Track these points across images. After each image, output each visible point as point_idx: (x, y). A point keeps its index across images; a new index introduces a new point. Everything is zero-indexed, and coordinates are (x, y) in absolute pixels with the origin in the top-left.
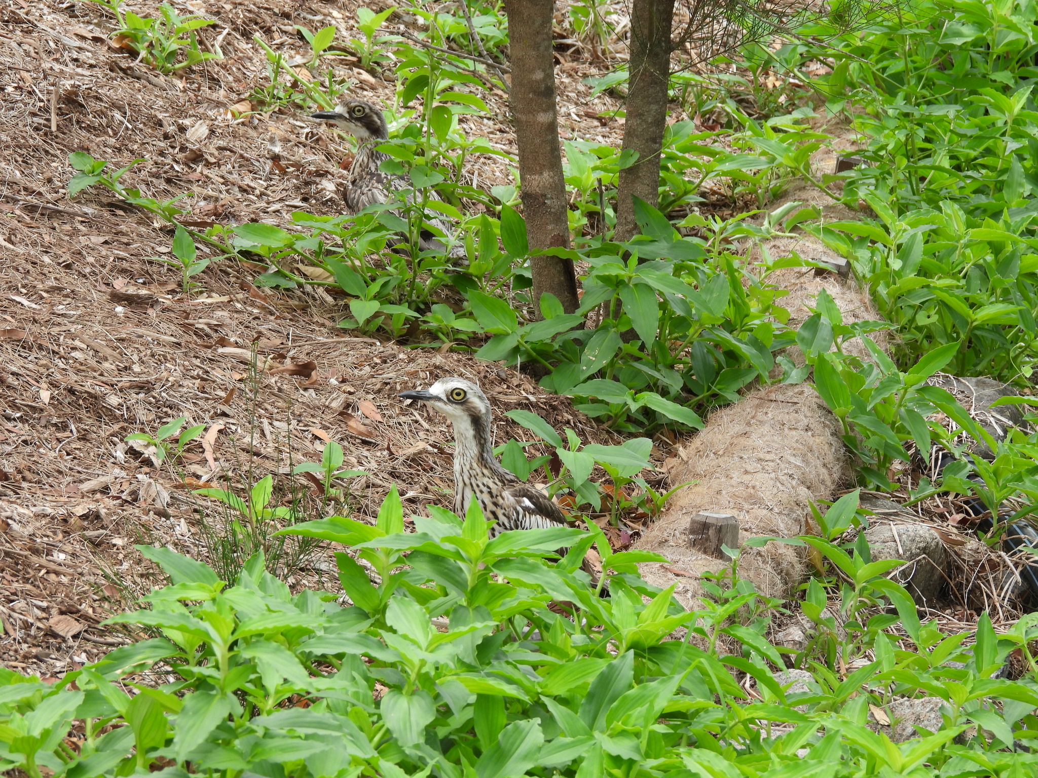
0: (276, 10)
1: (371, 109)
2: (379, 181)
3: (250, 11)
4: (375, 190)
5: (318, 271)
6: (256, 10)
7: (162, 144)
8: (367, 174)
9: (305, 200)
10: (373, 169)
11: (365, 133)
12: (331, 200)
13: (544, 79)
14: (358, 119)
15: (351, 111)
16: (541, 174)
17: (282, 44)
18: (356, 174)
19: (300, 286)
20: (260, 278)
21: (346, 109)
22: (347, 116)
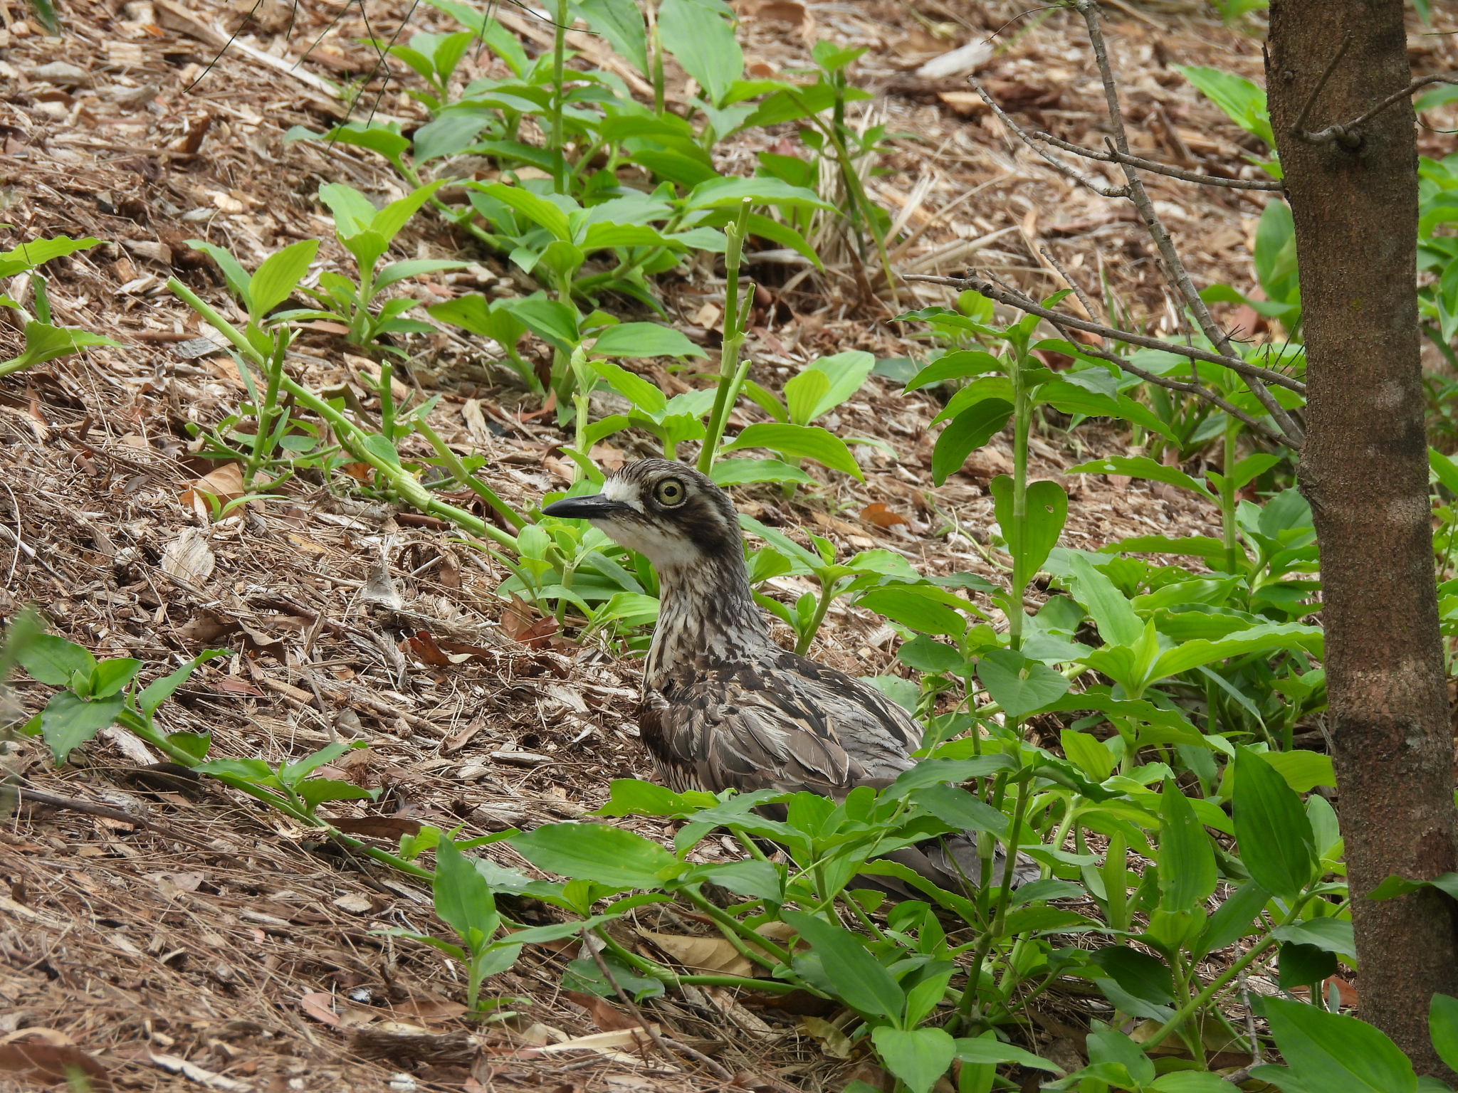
0: (105, 197)
1: (702, 485)
2: (751, 683)
3: (44, 202)
4: (746, 711)
5: (706, 946)
6: (55, 197)
7: (121, 599)
8: (705, 664)
9: (530, 742)
10: (721, 651)
11: (685, 553)
12: (589, 741)
13: (1405, 407)
14: (669, 515)
15: (649, 493)
16: (1396, 666)
17: (147, 294)
18: (668, 665)
19: (671, 990)
20: (572, 970)
21: (635, 488)
22: (638, 506)
